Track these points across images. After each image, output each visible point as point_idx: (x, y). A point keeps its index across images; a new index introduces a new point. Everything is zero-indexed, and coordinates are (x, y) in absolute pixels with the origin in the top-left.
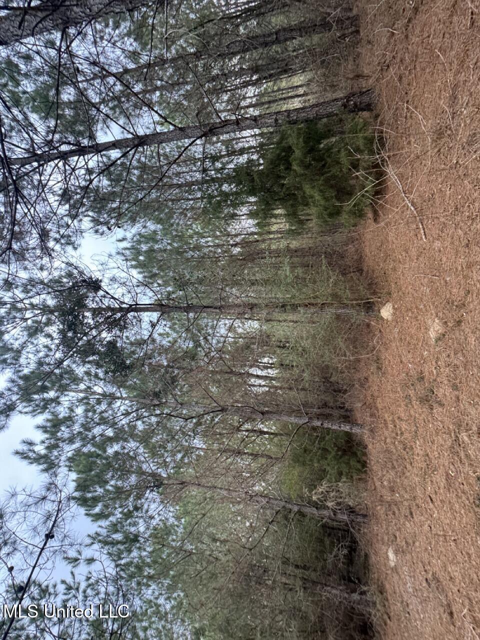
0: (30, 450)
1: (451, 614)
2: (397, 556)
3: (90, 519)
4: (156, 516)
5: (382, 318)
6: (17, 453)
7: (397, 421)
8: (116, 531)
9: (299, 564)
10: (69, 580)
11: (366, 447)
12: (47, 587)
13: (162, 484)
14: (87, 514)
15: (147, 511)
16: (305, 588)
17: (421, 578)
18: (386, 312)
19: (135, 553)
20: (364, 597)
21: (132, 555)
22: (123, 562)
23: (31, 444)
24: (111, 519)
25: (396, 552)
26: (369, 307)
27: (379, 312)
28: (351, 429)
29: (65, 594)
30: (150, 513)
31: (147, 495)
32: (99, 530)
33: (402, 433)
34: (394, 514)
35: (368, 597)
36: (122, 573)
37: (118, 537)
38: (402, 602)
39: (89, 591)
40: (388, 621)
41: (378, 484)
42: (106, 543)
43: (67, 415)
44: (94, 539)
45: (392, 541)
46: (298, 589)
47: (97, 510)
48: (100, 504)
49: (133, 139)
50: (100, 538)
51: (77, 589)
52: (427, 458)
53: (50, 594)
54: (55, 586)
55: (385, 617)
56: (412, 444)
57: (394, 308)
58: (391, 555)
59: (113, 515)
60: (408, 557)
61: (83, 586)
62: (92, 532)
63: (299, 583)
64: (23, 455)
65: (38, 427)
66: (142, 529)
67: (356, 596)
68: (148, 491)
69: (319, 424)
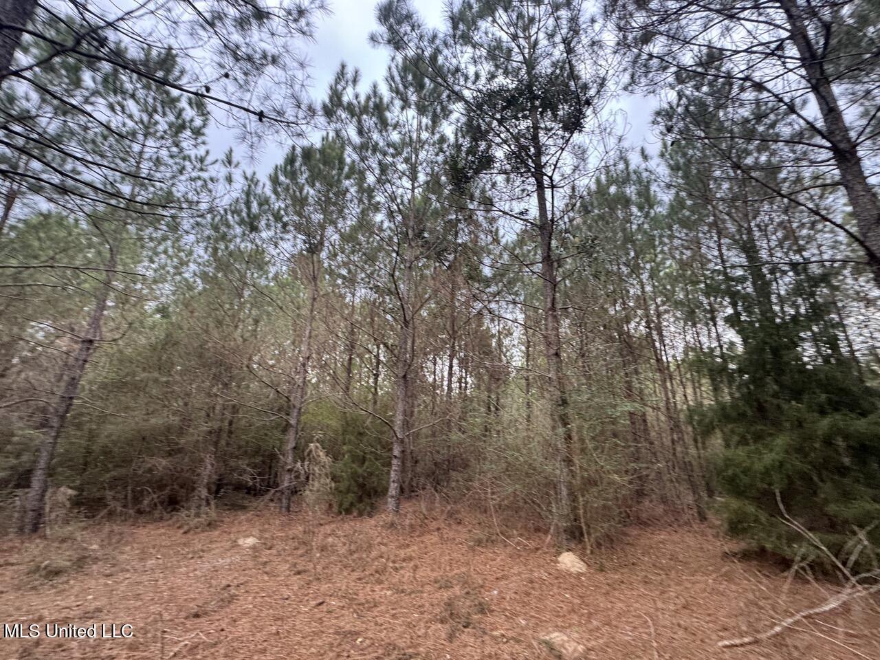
0: (347, 82)
1: (197, 616)
2: (249, 548)
3: (271, 171)
4: (278, 251)
5: (558, 554)
6: (343, 67)
7: (412, 564)
8: (260, 205)
9: (234, 425)
10: (210, 159)
11: (370, 516)
12: (203, 134)
13: (313, 253)
14: (277, 167)
15: (282, 239)
16: (210, 432)
17: (230, 578)
18: (569, 561)
19: (238, 230)
20: (204, 503)
21: (237, 226)
22: (229, 217)
23: (355, 81)
24: (273, 196)
25: (254, 548)
26: (575, 535)
27: (569, 550)
28: (393, 497)
29: (196, 157)
30: (281, 242)
31: (299, 236)
32: (261, 184)
33: (396, 569)
34: (296, 549)
35: (204, 509)
36: (219, 217)
37: (255, 207)
38: (203, 551)
39: (200, 183)
40: (182, 531)
41: (328, 529)
42: (248, 194)
43: (389, 121)
44: (252, 180)
45: (265, 544)
46: (210, 424)
47: (282, 178)
48: (288, 181)
49: (849, 140)
50: (253, 186)
51: (201, 170)
52: (372, 605)
53: (196, 139)
54: (204, 143)
55: (186, 528)
56: (386, 585)
57: (580, 574)
58: (250, 541)
59: (278, 199)
60: (250, 564)
61: (205, 175)
62: (258, 176)
63: (216, 425)
64: (341, 75)
65: (375, 87)
66: (264, 235)
67: (204, 493)
68: (304, 238)
69: (396, 452)
